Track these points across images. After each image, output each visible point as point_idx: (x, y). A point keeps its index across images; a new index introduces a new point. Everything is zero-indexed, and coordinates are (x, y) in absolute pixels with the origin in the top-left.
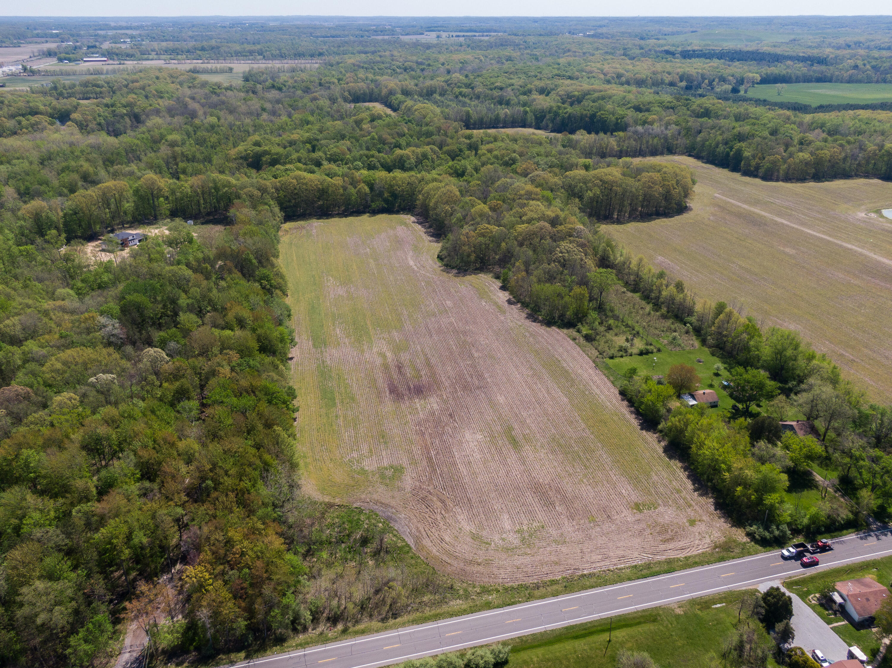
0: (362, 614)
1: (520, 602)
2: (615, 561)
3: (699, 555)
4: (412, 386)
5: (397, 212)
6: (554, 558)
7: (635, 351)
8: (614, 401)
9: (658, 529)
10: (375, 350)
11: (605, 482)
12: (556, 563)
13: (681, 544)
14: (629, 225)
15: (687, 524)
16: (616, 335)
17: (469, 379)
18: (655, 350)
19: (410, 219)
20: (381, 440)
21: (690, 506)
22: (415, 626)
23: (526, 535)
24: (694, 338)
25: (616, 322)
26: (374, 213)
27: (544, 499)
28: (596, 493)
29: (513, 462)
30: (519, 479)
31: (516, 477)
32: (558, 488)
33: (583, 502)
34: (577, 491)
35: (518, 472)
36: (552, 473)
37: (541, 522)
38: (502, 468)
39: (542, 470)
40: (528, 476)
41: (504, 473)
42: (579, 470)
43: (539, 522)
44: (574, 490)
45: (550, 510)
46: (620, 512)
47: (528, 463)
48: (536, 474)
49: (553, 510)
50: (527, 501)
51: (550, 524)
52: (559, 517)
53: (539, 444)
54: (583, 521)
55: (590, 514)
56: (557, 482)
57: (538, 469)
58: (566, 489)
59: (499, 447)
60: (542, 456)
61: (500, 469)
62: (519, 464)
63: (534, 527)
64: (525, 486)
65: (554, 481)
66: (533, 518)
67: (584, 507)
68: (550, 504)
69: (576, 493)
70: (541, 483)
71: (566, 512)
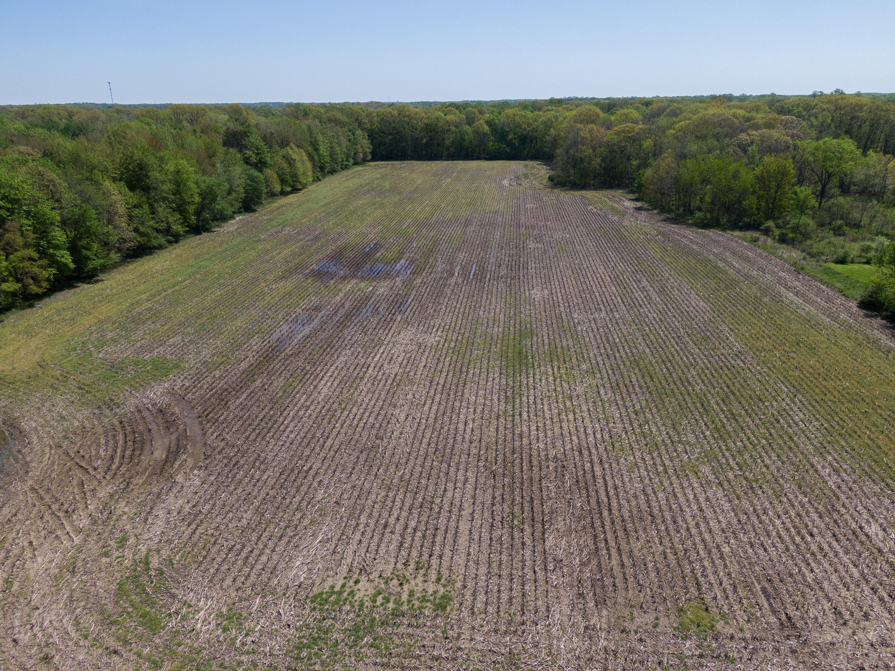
10: (355, 231)
17: (491, 268)
23: (342, 625)
27: (518, 499)
28: (743, 518)
29: (481, 392)
30: (468, 431)
31: (461, 426)
32: (589, 476)
33: (676, 540)
34: (660, 495)
35: (478, 416)
36: (589, 431)
37: (450, 581)
38: (437, 399)
39: (561, 421)
40: (501, 429)
41: (433, 411)
42: (691, 438)
43: (438, 580)
44: (649, 491)
45: (517, 541)
46: (858, 614)
47: (524, 399)
48: (533, 428)
49: (528, 542)
50: (449, 494)
51: (482, 597)
52: (541, 575)
53: (584, 367)
54: (650, 617)
55: (693, 590)
56: (595, 458)
57: (547, 416)
58: (619, 483)
59: (466, 361)
60: (580, 390)
61: (429, 402)
62: (495, 397)
63: (405, 597)
64: (474, 451)
65: (585, 453)
66: (426, 557)
67: (671, 557)
68: (528, 521)
69: (654, 504)
70: (535, 453)
71: (583, 564)
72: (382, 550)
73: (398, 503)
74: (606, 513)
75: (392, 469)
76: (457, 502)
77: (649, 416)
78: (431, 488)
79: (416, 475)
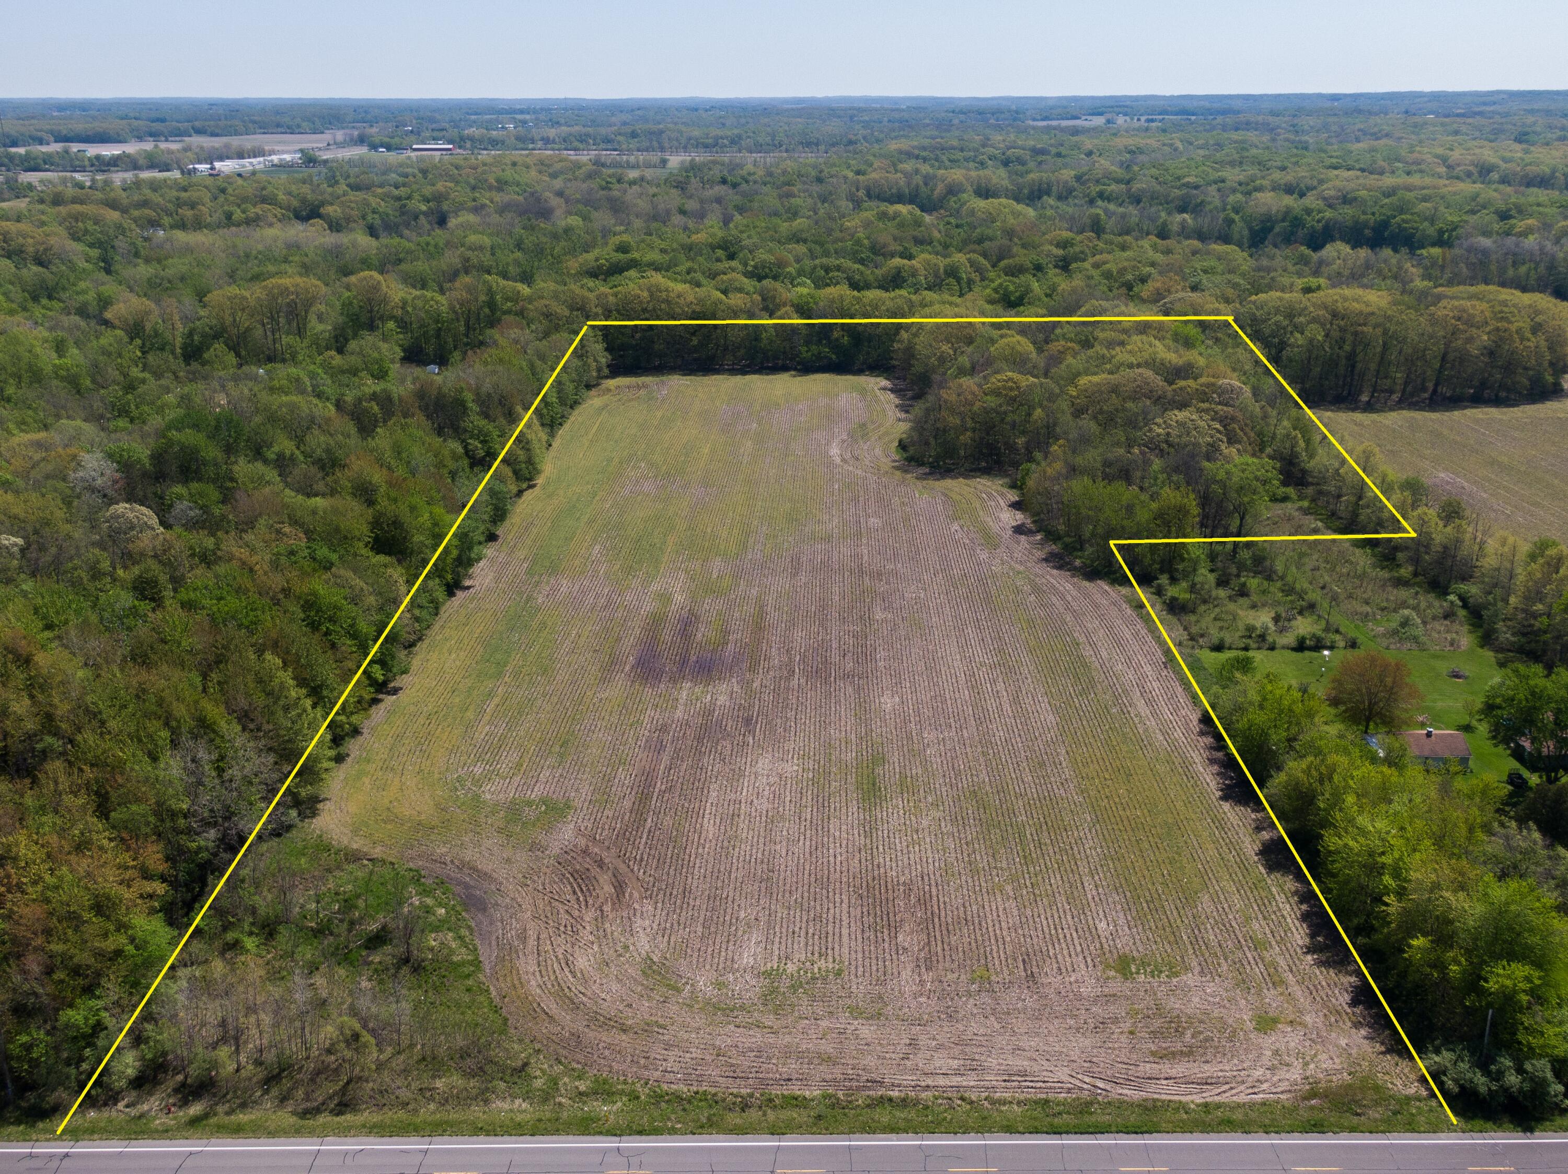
0: (266, 1092)
1: (673, 1131)
2: (991, 1079)
3: (1252, 1105)
4: (693, 658)
5: (859, 372)
6: (827, 1047)
7: (1289, 639)
8: (1178, 734)
9: (1157, 1023)
10: (655, 587)
11: (1061, 900)
12: (828, 1060)
13: (1209, 1070)
14: (1393, 415)
15: (1250, 1025)
16: (1254, 607)
17: (835, 658)
18: (1342, 644)
19: (876, 384)
20: (556, 749)
21: (1278, 982)
22: (371, 1139)
23: (784, 985)
24: (1466, 628)
25: (1266, 583)
26: (806, 368)
27: (879, 913)
28: (1024, 920)
29: (844, 827)
30: (838, 863)
31: (832, 859)
32: (927, 896)
33: (978, 935)
34: (974, 907)
35: (844, 850)
36: (930, 860)
37: (841, 962)
38: (808, 836)
39: (909, 852)
40: (863, 861)
41: (807, 847)
42: (1004, 865)
43: (834, 961)
44: (967, 904)
45: (880, 939)
46: (1070, 969)
47: (880, 833)
48: (888, 859)
49: (887, 939)
50: (832, 911)
51: (861, 969)
52: (895, 957)
53: (930, 799)
54: (956, 975)
55: (983, 961)
56: (933, 883)
57: (899, 848)
58: (947, 900)
59: (827, 794)
60: (925, 823)
61: (802, 838)
62: (856, 832)
63: (816, 970)
64: (844, 879)
65: (926, 878)
66: (824, 949)
67: (974, 944)
68: (886, 927)
69: (969, 913)
70: (889, 880)
71: (920, 950)
72: (796, 946)
73: (798, 918)
74: (936, 920)
75: (787, 895)
76: (838, 916)
77: (977, 846)
78: (818, 908)
79: (806, 899)
